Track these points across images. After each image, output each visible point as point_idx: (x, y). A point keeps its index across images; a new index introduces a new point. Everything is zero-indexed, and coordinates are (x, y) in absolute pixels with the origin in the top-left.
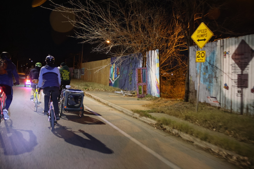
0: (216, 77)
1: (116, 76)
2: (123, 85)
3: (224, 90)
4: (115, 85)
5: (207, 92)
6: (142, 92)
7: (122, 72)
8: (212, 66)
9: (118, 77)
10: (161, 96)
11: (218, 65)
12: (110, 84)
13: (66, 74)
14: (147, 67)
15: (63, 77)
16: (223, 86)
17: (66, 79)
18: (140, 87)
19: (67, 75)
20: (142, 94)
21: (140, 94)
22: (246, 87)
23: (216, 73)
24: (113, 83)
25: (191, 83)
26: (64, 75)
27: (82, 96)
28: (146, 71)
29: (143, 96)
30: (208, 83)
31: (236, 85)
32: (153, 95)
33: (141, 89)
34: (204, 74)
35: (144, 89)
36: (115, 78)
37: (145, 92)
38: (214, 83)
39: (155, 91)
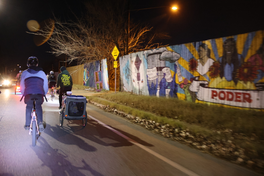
0: (130, 75)
1: (87, 77)
2: (91, 84)
3: (133, 82)
4: (87, 85)
5: (127, 84)
6: (99, 87)
7: (91, 74)
8: (128, 69)
9: (88, 78)
10: (110, 90)
11: (130, 69)
12: (84, 84)
13: (67, 78)
14: (102, 70)
15: (63, 82)
16: (133, 80)
17: (67, 84)
18: (98, 84)
19: (68, 80)
20: (99, 89)
21: (98, 89)
22: (140, 80)
23: (130, 73)
24: (86, 83)
25: (121, 80)
26: (65, 80)
27: (85, 103)
28: (101, 73)
29: (100, 90)
30: (127, 79)
31: (137, 79)
32: (106, 89)
33: (98, 86)
34: (126, 74)
35: (100, 86)
36: (87, 79)
37: (101, 87)
38: (130, 79)
39: (107, 86)
